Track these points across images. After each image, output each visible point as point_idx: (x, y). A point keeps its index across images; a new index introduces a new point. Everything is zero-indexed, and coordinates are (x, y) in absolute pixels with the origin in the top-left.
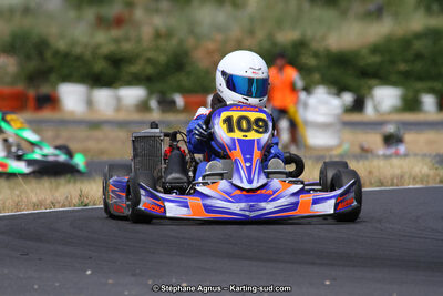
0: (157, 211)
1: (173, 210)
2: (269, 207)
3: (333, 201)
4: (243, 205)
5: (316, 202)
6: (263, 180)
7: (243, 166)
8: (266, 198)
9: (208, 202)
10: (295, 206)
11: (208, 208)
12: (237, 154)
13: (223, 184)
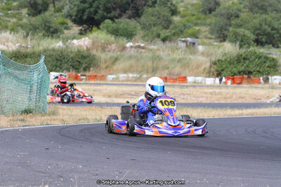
0: (142, 133)
1: (148, 133)
2: (181, 132)
3: (201, 130)
4: (173, 131)
5: (196, 130)
6: (178, 123)
7: (171, 118)
8: (180, 129)
9: (160, 130)
10: (189, 131)
11: (160, 132)
12: (168, 113)
13: (165, 124)
